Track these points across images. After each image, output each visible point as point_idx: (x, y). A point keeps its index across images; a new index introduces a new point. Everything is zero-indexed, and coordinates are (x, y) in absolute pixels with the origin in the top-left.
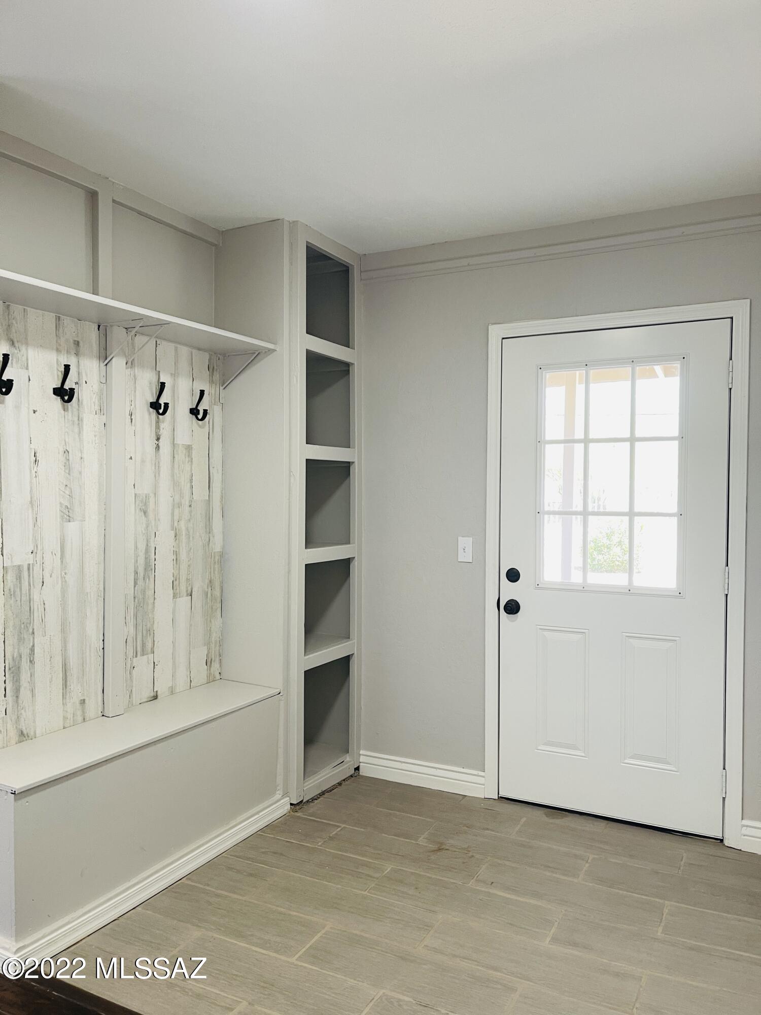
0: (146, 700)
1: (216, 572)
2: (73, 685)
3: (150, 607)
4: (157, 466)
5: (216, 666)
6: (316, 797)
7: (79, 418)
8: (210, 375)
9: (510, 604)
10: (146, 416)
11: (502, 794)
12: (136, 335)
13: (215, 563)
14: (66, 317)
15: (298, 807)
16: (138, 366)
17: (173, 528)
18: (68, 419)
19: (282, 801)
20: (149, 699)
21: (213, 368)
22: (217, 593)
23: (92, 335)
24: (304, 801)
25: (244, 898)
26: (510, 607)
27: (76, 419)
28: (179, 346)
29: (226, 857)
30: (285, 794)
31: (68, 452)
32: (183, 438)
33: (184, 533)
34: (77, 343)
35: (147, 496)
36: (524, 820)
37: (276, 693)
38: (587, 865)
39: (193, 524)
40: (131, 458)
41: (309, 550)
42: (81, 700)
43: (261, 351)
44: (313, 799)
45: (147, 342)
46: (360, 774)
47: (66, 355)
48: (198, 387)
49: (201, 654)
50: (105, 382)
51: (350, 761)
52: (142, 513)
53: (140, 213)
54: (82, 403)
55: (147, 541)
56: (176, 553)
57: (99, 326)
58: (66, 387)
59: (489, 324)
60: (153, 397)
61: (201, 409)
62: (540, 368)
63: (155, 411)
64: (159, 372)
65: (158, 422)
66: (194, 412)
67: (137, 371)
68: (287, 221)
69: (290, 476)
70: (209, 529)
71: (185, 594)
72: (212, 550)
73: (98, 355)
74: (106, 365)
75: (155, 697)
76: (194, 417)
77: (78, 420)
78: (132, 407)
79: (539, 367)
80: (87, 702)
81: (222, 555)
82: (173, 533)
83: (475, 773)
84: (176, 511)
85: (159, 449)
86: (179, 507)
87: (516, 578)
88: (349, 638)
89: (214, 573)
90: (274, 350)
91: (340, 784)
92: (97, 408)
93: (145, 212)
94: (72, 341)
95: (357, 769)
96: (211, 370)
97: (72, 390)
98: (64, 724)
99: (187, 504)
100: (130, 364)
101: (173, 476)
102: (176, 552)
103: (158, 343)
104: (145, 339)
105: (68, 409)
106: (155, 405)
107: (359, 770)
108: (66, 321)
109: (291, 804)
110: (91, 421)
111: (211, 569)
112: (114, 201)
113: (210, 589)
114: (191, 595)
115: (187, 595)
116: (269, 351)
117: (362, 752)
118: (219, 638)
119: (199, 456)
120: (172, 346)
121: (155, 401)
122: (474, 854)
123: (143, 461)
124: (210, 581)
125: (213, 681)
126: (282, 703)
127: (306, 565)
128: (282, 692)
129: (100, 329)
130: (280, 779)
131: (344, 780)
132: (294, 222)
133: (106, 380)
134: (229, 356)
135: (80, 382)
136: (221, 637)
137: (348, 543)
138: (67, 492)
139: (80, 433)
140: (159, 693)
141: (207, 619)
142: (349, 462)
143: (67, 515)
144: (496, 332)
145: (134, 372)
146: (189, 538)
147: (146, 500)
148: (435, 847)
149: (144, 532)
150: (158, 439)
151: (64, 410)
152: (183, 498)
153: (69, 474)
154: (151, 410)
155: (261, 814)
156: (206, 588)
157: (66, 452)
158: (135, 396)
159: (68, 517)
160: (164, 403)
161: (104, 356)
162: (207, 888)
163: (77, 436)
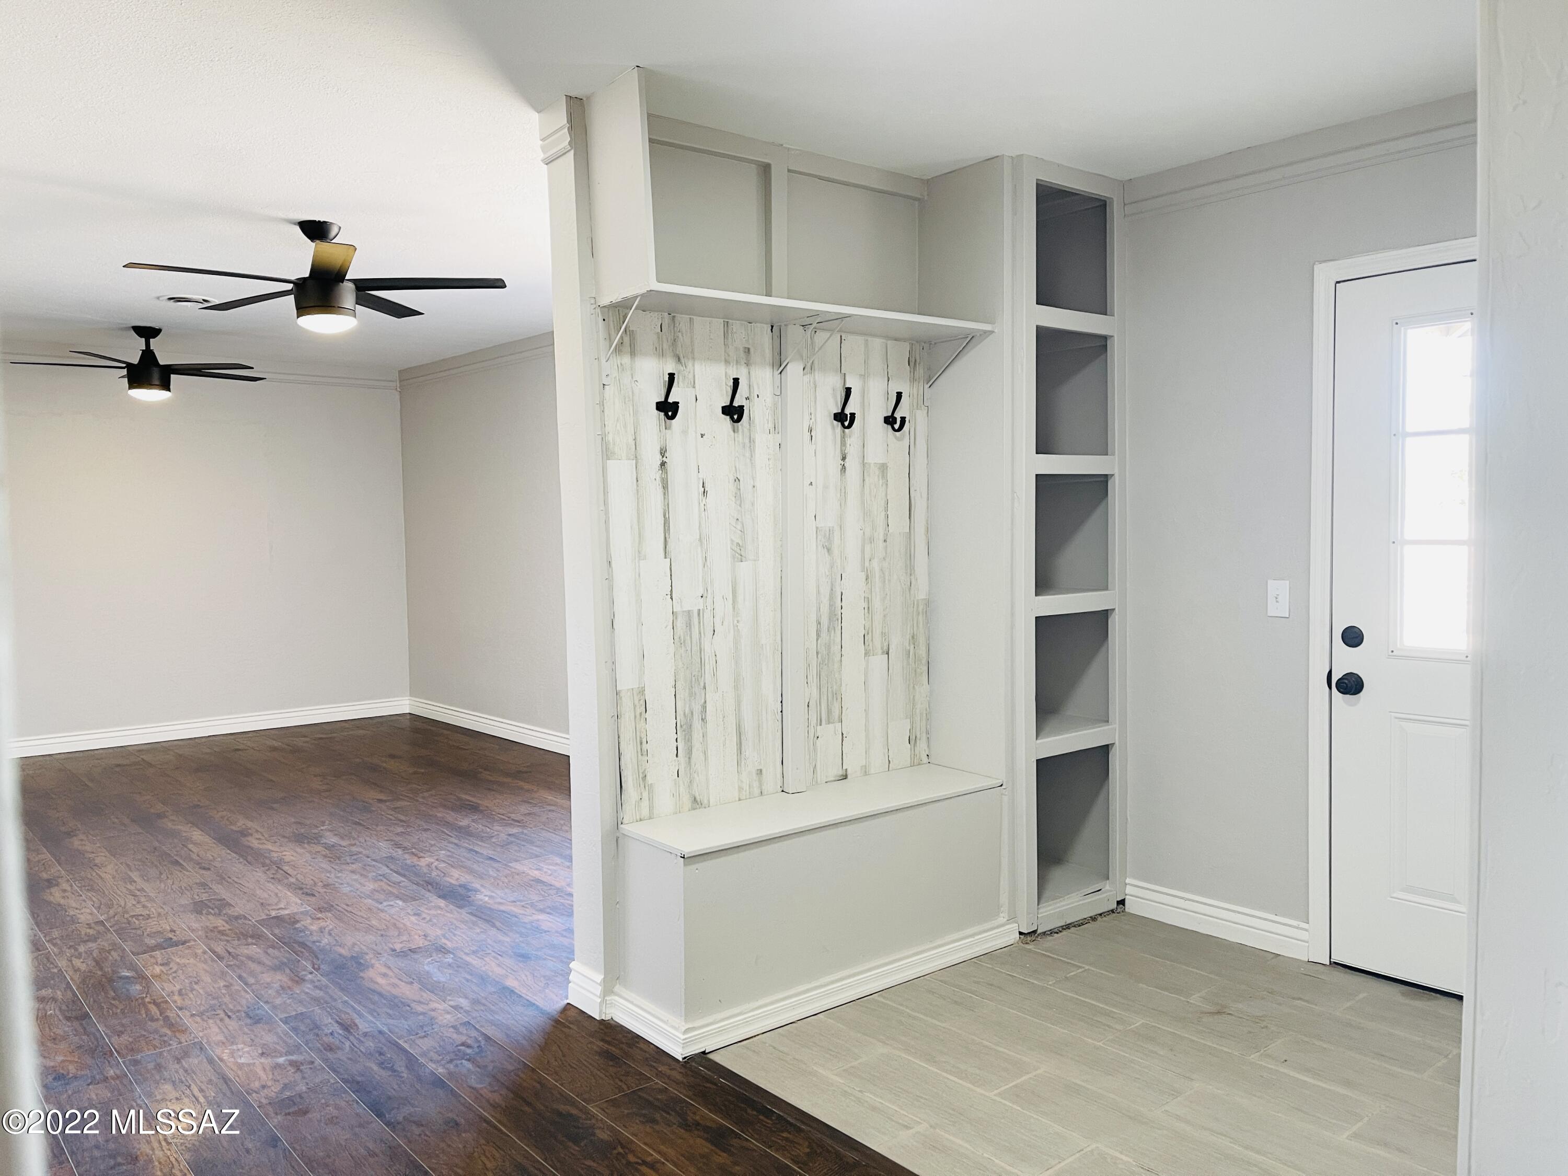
0: (833, 779)
1: (921, 625)
2: (748, 751)
3: (836, 666)
4: (843, 493)
5: (922, 745)
6: (1056, 930)
7: (750, 439)
8: (910, 372)
9: (1346, 679)
10: (829, 430)
11: (1336, 958)
12: (816, 332)
13: (919, 613)
14: (734, 321)
15: (1029, 938)
16: (819, 370)
17: (863, 568)
18: (738, 441)
19: (1008, 927)
20: (837, 778)
21: (915, 361)
22: (922, 651)
23: (765, 339)
24: (1039, 931)
25: (944, 1025)
26: (1345, 683)
27: (747, 441)
28: (870, 339)
29: (929, 980)
30: (1012, 919)
31: (739, 480)
32: (875, 456)
33: (877, 575)
34: (747, 351)
35: (831, 531)
36: (1361, 996)
37: (997, 783)
38: (1444, 1061)
39: (889, 564)
40: (811, 484)
41: (1040, 598)
42: (758, 770)
43: (973, 335)
44: (1052, 932)
45: (829, 338)
46: (1127, 910)
47: (735, 366)
48: (895, 388)
49: (900, 729)
50: (779, 394)
51: (1111, 891)
52: (825, 550)
53: (820, 178)
54: (753, 422)
55: (832, 584)
56: (868, 600)
57: (772, 327)
58: (736, 404)
59: (1315, 262)
60: (838, 407)
61: (898, 415)
62: (1397, 324)
63: (840, 423)
64: (845, 374)
65: (843, 437)
66: (889, 420)
67: (818, 376)
68: (1009, 156)
69: (1013, 499)
70: (910, 569)
71: (880, 652)
72: (915, 597)
73: (771, 362)
74: (781, 373)
75: (845, 777)
76: (889, 427)
77: (750, 442)
78: (811, 421)
79: (1395, 322)
80: (764, 771)
81: (928, 603)
82: (863, 575)
83: (1295, 925)
84: (868, 548)
85: (845, 471)
86: (871, 543)
87: (1357, 641)
88: (1108, 722)
89: (918, 626)
90: (992, 332)
91: (1093, 919)
92: (771, 426)
93: (827, 176)
94: (742, 349)
95: (1122, 902)
96: (912, 364)
97: (741, 407)
98: (739, 795)
99: (882, 538)
100: (809, 368)
101: (863, 503)
102: (868, 598)
103: (843, 338)
104: (825, 335)
105: (738, 430)
106: (840, 417)
107: (1124, 905)
108: (736, 326)
109: (1021, 933)
110: (764, 441)
111: (913, 621)
112: (789, 171)
113: (912, 646)
114: (888, 653)
115: (883, 653)
116: (985, 333)
117: (1128, 881)
118: (926, 710)
119: (897, 475)
120: (860, 339)
121: (840, 411)
122: (1269, 1025)
123: (826, 487)
124: (913, 637)
125: (919, 764)
126: (1005, 799)
127: (1036, 618)
128: (1004, 784)
129: (773, 330)
130: (1004, 899)
131: (1101, 915)
132: (1018, 156)
133: (780, 392)
134: (935, 344)
135: (751, 398)
136: (928, 709)
137: (1106, 589)
138: (739, 527)
139: (752, 456)
140: (849, 772)
141: (909, 685)
142: (1106, 475)
143: (739, 554)
144: (1325, 275)
145: (814, 378)
146: (884, 582)
147: (829, 534)
148: (1213, 1009)
149: (827, 574)
150: (844, 459)
151: (734, 431)
152: (876, 531)
153: (740, 506)
154: (835, 422)
155: (977, 937)
156: (907, 644)
157: (737, 480)
158: (816, 409)
159: (740, 557)
160: (850, 414)
161: (779, 364)
162: (901, 1008)
163: (748, 460)
